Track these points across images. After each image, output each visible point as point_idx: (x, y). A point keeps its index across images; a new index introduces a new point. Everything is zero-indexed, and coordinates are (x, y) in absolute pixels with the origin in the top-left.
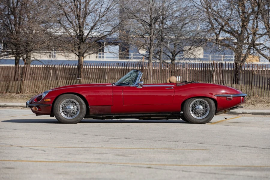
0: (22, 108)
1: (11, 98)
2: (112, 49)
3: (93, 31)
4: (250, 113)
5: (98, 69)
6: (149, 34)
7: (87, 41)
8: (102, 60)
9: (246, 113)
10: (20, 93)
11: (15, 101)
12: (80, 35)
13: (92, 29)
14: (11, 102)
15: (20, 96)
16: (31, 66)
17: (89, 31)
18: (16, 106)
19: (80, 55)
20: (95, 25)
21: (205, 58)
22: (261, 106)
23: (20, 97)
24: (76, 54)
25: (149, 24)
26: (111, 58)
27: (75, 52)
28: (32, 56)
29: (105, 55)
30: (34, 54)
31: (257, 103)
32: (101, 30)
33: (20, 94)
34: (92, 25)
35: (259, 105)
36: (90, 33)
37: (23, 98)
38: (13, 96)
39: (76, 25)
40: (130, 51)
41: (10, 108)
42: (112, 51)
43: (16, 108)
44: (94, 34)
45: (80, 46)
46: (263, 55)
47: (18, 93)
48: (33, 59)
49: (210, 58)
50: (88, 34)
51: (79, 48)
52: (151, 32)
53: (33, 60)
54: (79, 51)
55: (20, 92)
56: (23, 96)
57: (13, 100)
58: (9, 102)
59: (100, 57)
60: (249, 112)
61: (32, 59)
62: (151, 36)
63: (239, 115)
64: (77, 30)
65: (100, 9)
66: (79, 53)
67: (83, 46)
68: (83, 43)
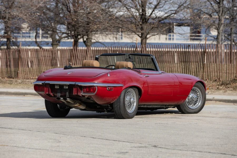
2: (177, 30)
3: (157, 9)
5: (155, 51)
6: (217, 13)
7: (150, 21)
8: (171, 42)
12: (143, 15)
13: (156, 7)
16: (92, 49)
17: (152, 10)
19: (144, 37)
24: (138, 35)
25: (217, 2)
27: (138, 33)
28: (93, 38)
29: (175, 37)
30: (96, 35)
32: (166, 8)
34: (156, 3)
36: (154, 12)
39: (139, 3)
40: (202, 32)
42: (177, 32)
44: (159, 13)
45: (143, 26)
48: (95, 41)
50: (151, 14)
51: (142, 29)
52: (219, 11)
53: (94, 43)
54: (142, 32)
59: (170, 39)
61: (93, 41)
62: (220, 15)
64: (140, 9)
66: (142, 34)
67: (145, 27)
68: (145, 23)
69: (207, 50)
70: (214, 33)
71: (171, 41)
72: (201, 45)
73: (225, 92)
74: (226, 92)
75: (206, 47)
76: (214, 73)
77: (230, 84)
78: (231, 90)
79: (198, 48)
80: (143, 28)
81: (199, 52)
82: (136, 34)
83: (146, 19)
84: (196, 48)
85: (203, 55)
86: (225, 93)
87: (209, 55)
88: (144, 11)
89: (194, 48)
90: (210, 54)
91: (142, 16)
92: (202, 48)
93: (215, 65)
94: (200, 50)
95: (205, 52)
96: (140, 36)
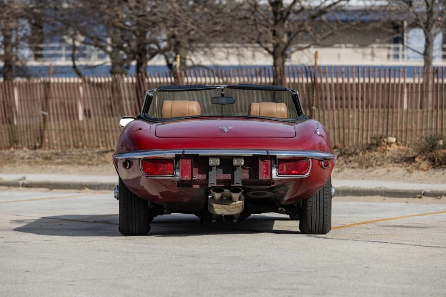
8: (400, 63)
19: (279, 53)
24: (266, 49)
27: (265, 45)
45: (276, 29)
55: (40, 147)
59: (397, 57)
68: (281, 22)
69: (319, 80)
71: (398, 61)
72: (305, 67)
73: (339, 172)
74: (341, 171)
75: (317, 74)
76: (333, 129)
77: (357, 154)
78: (353, 168)
79: (300, 75)
80: (277, 32)
81: (302, 84)
82: (261, 46)
83: (282, 12)
84: (296, 74)
85: (311, 90)
86: (339, 174)
87: (322, 91)
89: (291, 75)
90: (325, 88)
92: (309, 74)
93: (335, 113)
94: (305, 80)
95: (314, 84)
96: (271, 49)
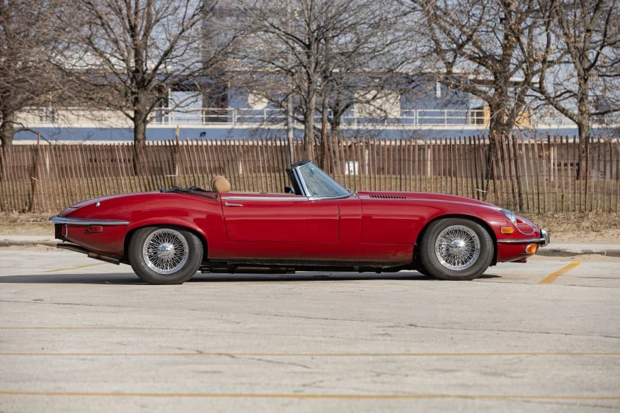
0: (48, 247)
1: (12, 224)
4: (601, 253)
8: (164, 125)
9: (592, 253)
10: (28, 211)
11: (23, 231)
12: (137, 71)
13: (165, 56)
14: (14, 232)
15: (32, 219)
18: (34, 244)
20: (172, 47)
21: (405, 117)
22: (616, 235)
23: (34, 221)
24: (127, 115)
25: (304, 44)
26: (194, 122)
31: (607, 228)
33: (30, 214)
34: (167, 46)
35: (611, 231)
36: (162, 65)
37: (40, 222)
38: (14, 218)
39: (127, 46)
40: (230, 105)
41: (19, 247)
43: (33, 248)
45: (138, 96)
46: (563, 111)
47: (24, 212)
49: (418, 117)
50: (157, 68)
51: (137, 100)
54: (135, 108)
55: (30, 210)
56: (39, 220)
57: (19, 229)
58: (9, 233)
59: (160, 120)
60: (598, 251)
63: (575, 257)
64: (129, 59)
65: (184, 9)
66: (136, 113)
67: (143, 97)
68: (143, 89)
70: (261, 105)
71: (161, 124)
80: (139, 99)
83: (143, 80)
88: (138, 60)
91: (136, 75)
